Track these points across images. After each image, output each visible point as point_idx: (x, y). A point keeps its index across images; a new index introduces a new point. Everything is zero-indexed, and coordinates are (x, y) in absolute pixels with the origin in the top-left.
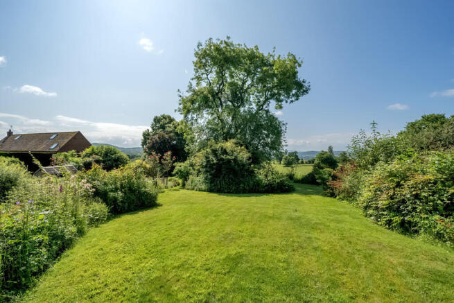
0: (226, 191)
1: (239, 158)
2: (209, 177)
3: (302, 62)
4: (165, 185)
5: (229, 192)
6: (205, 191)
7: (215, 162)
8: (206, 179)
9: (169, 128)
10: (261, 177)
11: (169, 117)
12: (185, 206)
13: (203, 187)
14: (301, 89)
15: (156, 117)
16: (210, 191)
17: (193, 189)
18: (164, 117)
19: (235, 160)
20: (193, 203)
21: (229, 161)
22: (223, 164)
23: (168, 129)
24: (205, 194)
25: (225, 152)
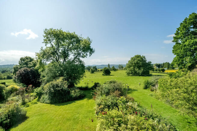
0: (58, 102)
1: (64, 88)
2: (51, 97)
3: (92, 41)
4: (29, 100)
5: (59, 103)
6: (49, 103)
7: (53, 91)
8: (49, 98)
9: (31, 64)
10: (73, 94)
11: (30, 58)
12: (39, 117)
13: (48, 102)
14: (92, 51)
15: (22, 58)
16: (51, 103)
17: (43, 102)
18: (27, 58)
19: (62, 90)
20: (43, 114)
21: (59, 90)
22: (57, 92)
23: (29, 65)
24: (49, 105)
25: (57, 86)
